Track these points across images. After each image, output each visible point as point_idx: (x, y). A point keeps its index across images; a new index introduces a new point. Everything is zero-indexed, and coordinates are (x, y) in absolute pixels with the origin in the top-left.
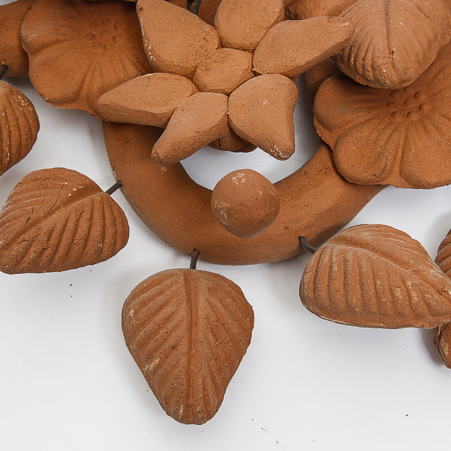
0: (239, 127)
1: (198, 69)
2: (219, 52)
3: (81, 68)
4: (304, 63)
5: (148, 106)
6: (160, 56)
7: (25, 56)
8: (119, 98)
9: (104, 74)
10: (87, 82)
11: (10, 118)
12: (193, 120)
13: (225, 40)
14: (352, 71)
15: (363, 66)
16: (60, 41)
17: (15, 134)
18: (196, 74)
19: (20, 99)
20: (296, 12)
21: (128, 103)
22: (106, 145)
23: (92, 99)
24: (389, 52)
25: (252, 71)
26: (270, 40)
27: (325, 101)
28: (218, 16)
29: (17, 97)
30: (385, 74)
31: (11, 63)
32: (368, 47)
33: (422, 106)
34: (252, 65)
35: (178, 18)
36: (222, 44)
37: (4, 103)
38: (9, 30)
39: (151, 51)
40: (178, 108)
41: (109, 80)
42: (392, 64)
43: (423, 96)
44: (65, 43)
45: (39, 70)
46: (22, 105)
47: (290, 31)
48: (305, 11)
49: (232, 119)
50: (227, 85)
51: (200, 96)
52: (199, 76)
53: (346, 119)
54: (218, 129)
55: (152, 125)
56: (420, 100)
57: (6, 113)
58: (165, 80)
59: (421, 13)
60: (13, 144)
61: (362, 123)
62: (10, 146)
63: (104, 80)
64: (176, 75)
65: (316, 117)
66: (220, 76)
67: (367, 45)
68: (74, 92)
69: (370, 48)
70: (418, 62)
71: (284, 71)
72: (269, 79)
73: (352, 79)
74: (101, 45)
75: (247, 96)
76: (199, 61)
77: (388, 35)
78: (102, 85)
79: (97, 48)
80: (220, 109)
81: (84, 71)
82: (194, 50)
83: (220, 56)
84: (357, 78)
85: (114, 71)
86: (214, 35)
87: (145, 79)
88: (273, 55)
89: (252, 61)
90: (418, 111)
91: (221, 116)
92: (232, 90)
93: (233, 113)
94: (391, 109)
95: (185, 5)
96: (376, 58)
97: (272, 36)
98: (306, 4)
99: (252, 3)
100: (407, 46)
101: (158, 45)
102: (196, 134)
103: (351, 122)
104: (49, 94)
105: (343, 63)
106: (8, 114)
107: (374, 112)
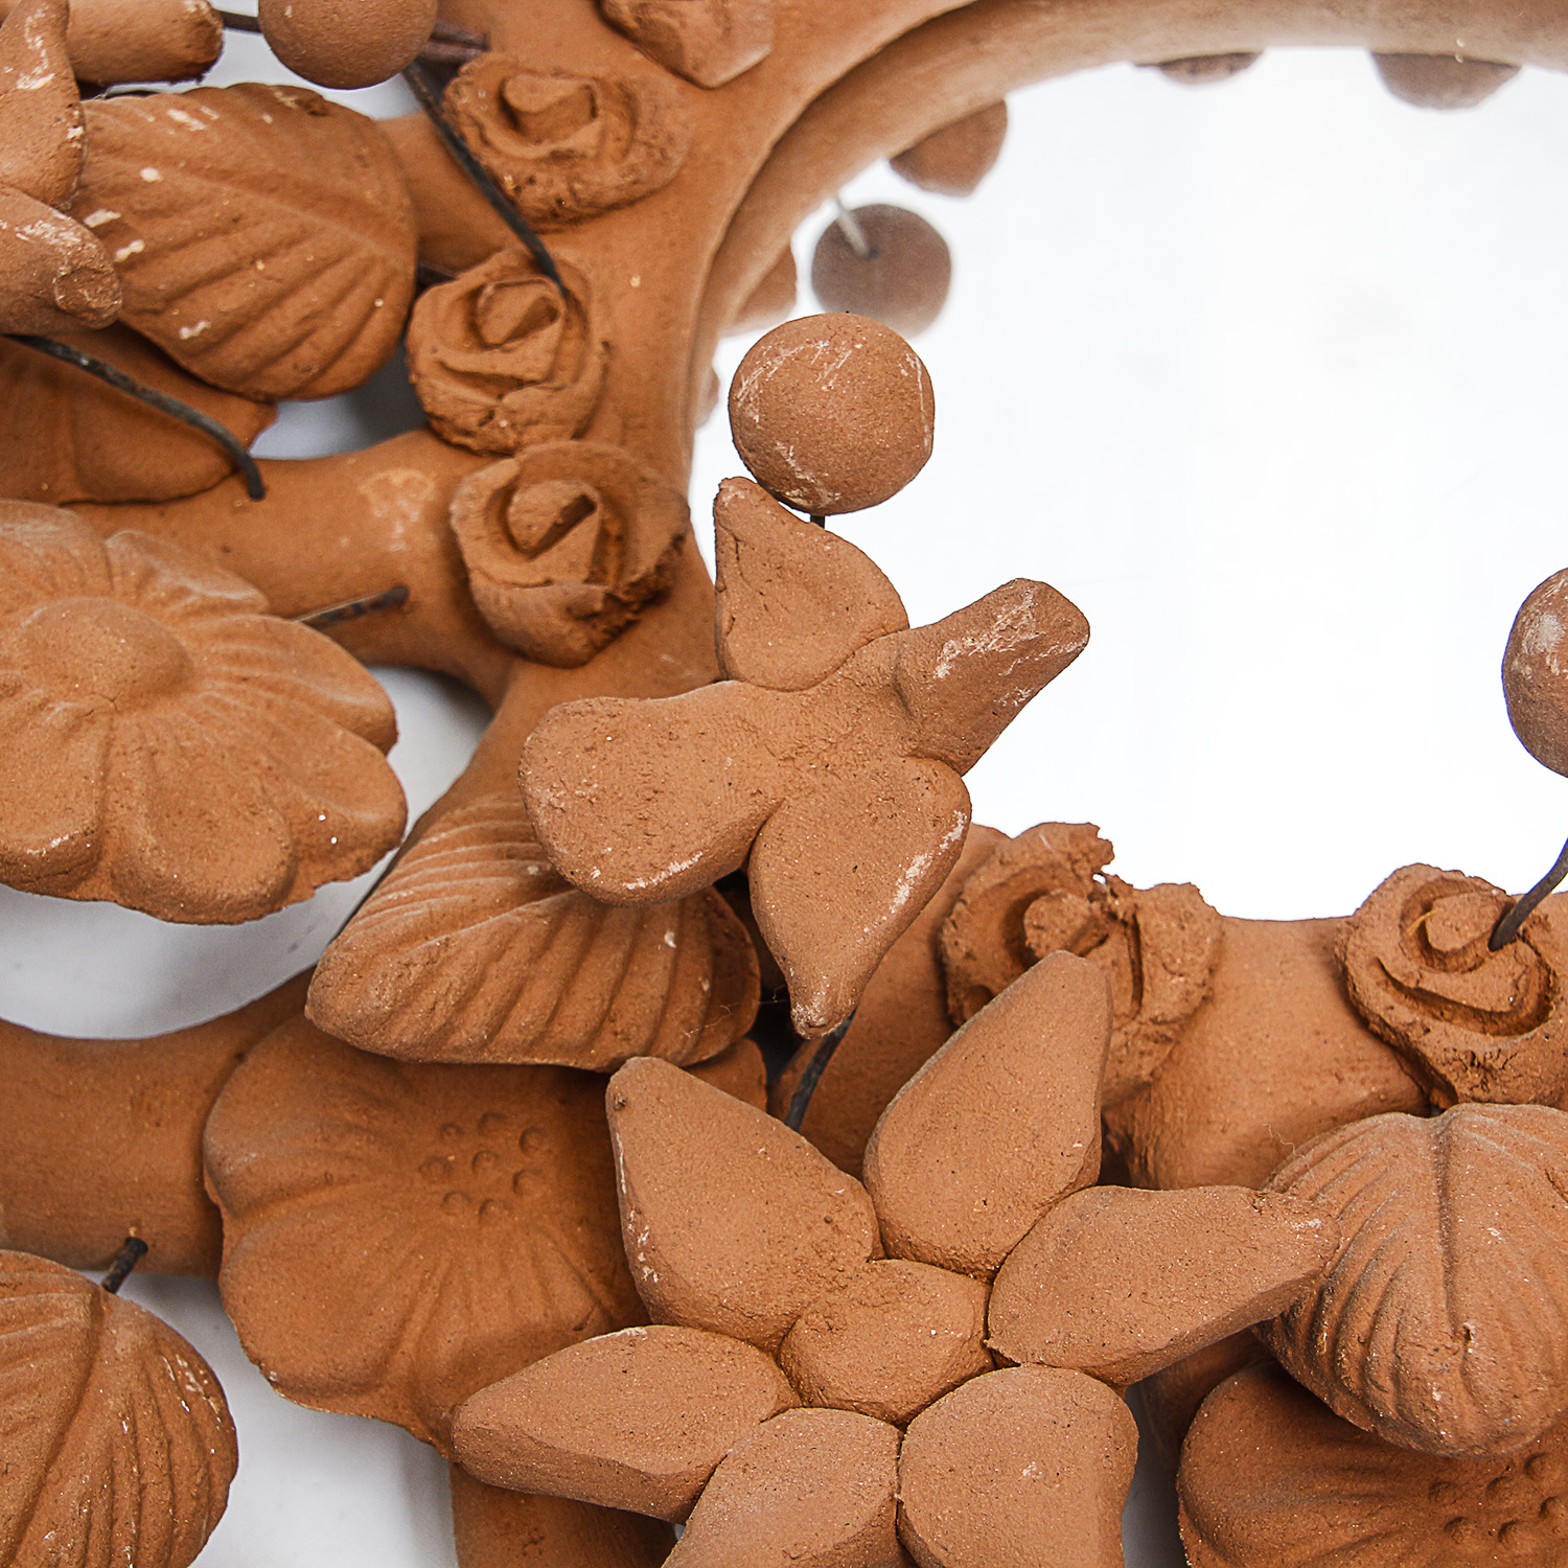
0: (934, 1549)
1: (801, 1323)
2: (874, 1270)
3: (399, 1278)
4: (1164, 1344)
5: (626, 1446)
6: (676, 1269)
7: (211, 1218)
8: (532, 1410)
9: (474, 1305)
10: (416, 1327)
11: (145, 1440)
12: (779, 1509)
13: (897, 1232)
14: (1322, 1376)
15: (1364, 1369)
16: (335, 1180)
17: (156, 1495)
18: (793, 1338)
19: (183, 1370)
20: (1130, 1131)
21: (558, 1430)
22: (457, 1542)
23: (428, 1387)
24: (1455, 1332)
25: (984, 1346)
26: (1051, 1247)
27: (1220, 1456)
28: (876, 1149)
29: (173, 1363)
30: (1440, 1408)
31: (157, 1234)
32: (1381, 1303)
33: (1549, 1505)
34: (986, 1326)
35: (742, 1145)
36: (887, 1246)
37: (132, 1385)
38: (162, 1124)
39: (644, 1249)
40: (730, 1460)
41: (490, 1326)
42: (1464, 1374)
43: (1554, 1470)
44: (351, 1187)
45: (256, 1274)
46: (189, 1391)
47: (1121, 1225)
48: (1158, 1133)
49: (912, 1519)
50: (896, 1390)
51: (806, 1421)
52: (803, 1348)
53: (1290, 1531)
54: (862, 1548)
55: (636, 1510)
56: (1545, 1484)
57: (133, 1424)
58: (688, 1355)
59: (1559, 1198)
60: (150, 1530)
61: (1345, 1549)
62: (137, 1541)
63: (473, 1324)
64: (724, 1338)
65: (1187, 1510)
66: (876, 1355)
67: (1377, 1291)
68: (369, 1360)
69: (1390, 1310)
70: (1548, 1373)
71: (1095, 1364)
72: (1044, 1384)
73: (1319, 1401)
74: (470, 1200)
75: (967, 1439)
76: (805, 1297)
77: (1450, 1270)
78: (465, 1343)
79: (457, 1211)
80: (872, 1475)
81: (408, 1291)
82: (791, 1258)
83: (878, 1285)
84: (1337, 1403)
85: (511, 1294)
86: (863, 1210)
87: (620, 1346)
88: (1062, 1303)
89: (987, 1314)
90: (1537, 1523)
91: (874, 1506)
92: (912, 1407)
93: (918, 1499)
94: (1444, 1506)
95: (760, 1081)
96: (1408, 1348)
97: (1059, 1236)
98: (1162, 1108)
99: (994, 1113)
100: (1514, 1317)
101: (671, 1231)
102: (789, 1562)
103: (1307, 1540)
104: (283, 1360)
105: (1292, 1341)
106: (140, 1425)
107: (1387, 1513)
